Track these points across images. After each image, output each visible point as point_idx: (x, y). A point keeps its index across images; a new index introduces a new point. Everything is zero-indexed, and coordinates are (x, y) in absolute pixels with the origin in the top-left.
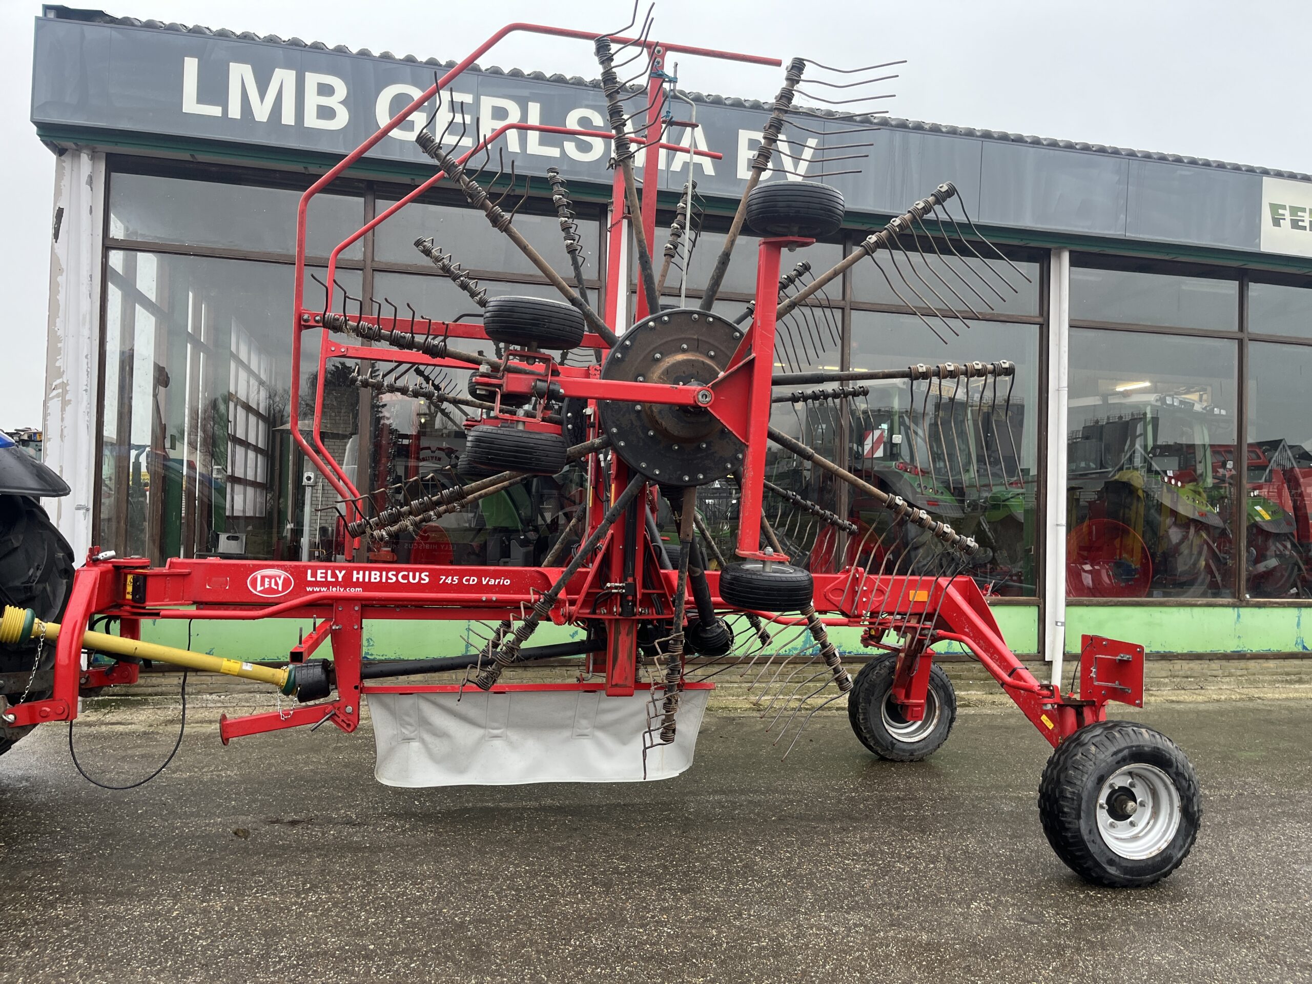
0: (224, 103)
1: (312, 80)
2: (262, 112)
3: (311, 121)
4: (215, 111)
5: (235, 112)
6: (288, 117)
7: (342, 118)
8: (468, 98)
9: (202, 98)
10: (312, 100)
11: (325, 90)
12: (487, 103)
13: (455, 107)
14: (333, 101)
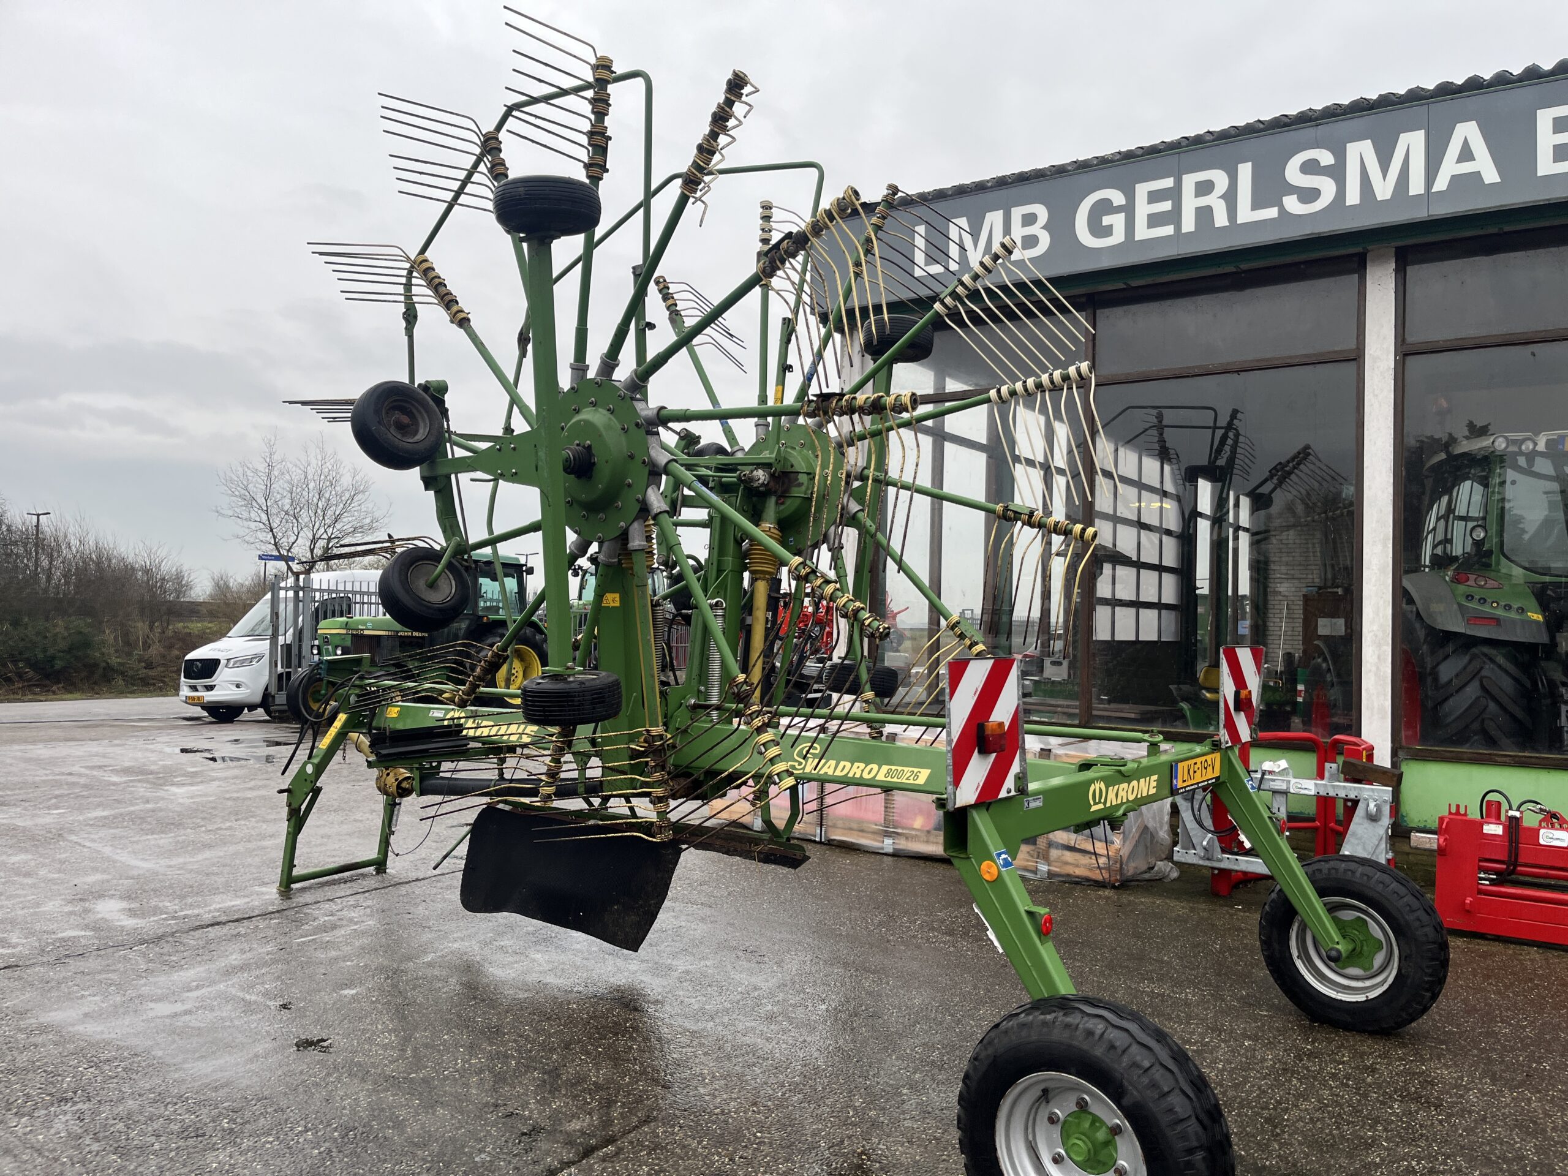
0: (946, 259)
1: (1017, 213)
2: (975, 258)
4: (939, 268)
5: (954, 264)
7: (1044, 243)
8: (1168, 183)
9: (929, 261)
10: (1018, 233)
11: (1029, 220)
12: (1189, 181)
13: (1154, 197)
14: (1035, 229)
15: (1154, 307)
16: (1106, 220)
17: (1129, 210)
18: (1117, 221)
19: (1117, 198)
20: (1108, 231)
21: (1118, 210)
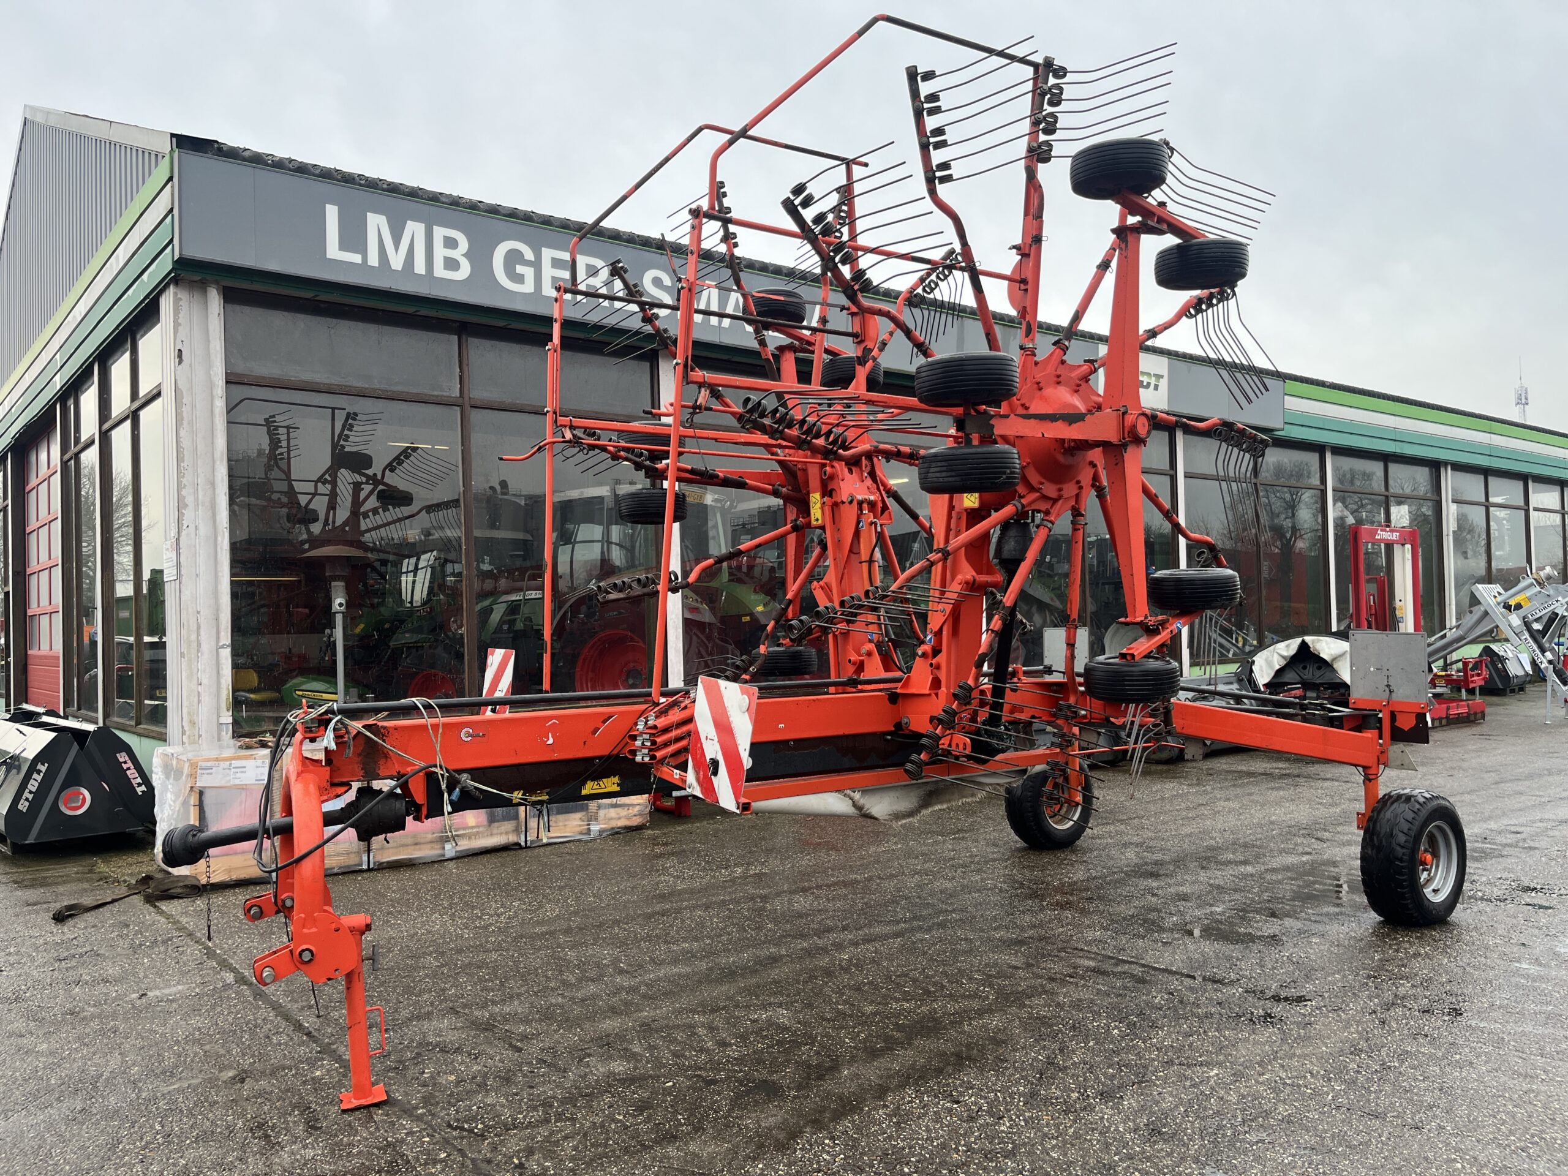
0: (364, 251)
1: (439, 233)
2: (397, 262)
3: (440, 271)
4: (357, 258)
5: (373, 260)
6: (420, 268)
7: (465, 271)
8: (566, 256)
9: (343, 246)
10: (440, 252)
11: (450, 243)
12: (582, 261)
13: (556, 263)
14: (457, 254)
15: (515, 347)
16: (520, 269)
17: (537, 265)
18: (528, 272)
19: (529, 255)
20: (520, 279)
21: (528, 263)
